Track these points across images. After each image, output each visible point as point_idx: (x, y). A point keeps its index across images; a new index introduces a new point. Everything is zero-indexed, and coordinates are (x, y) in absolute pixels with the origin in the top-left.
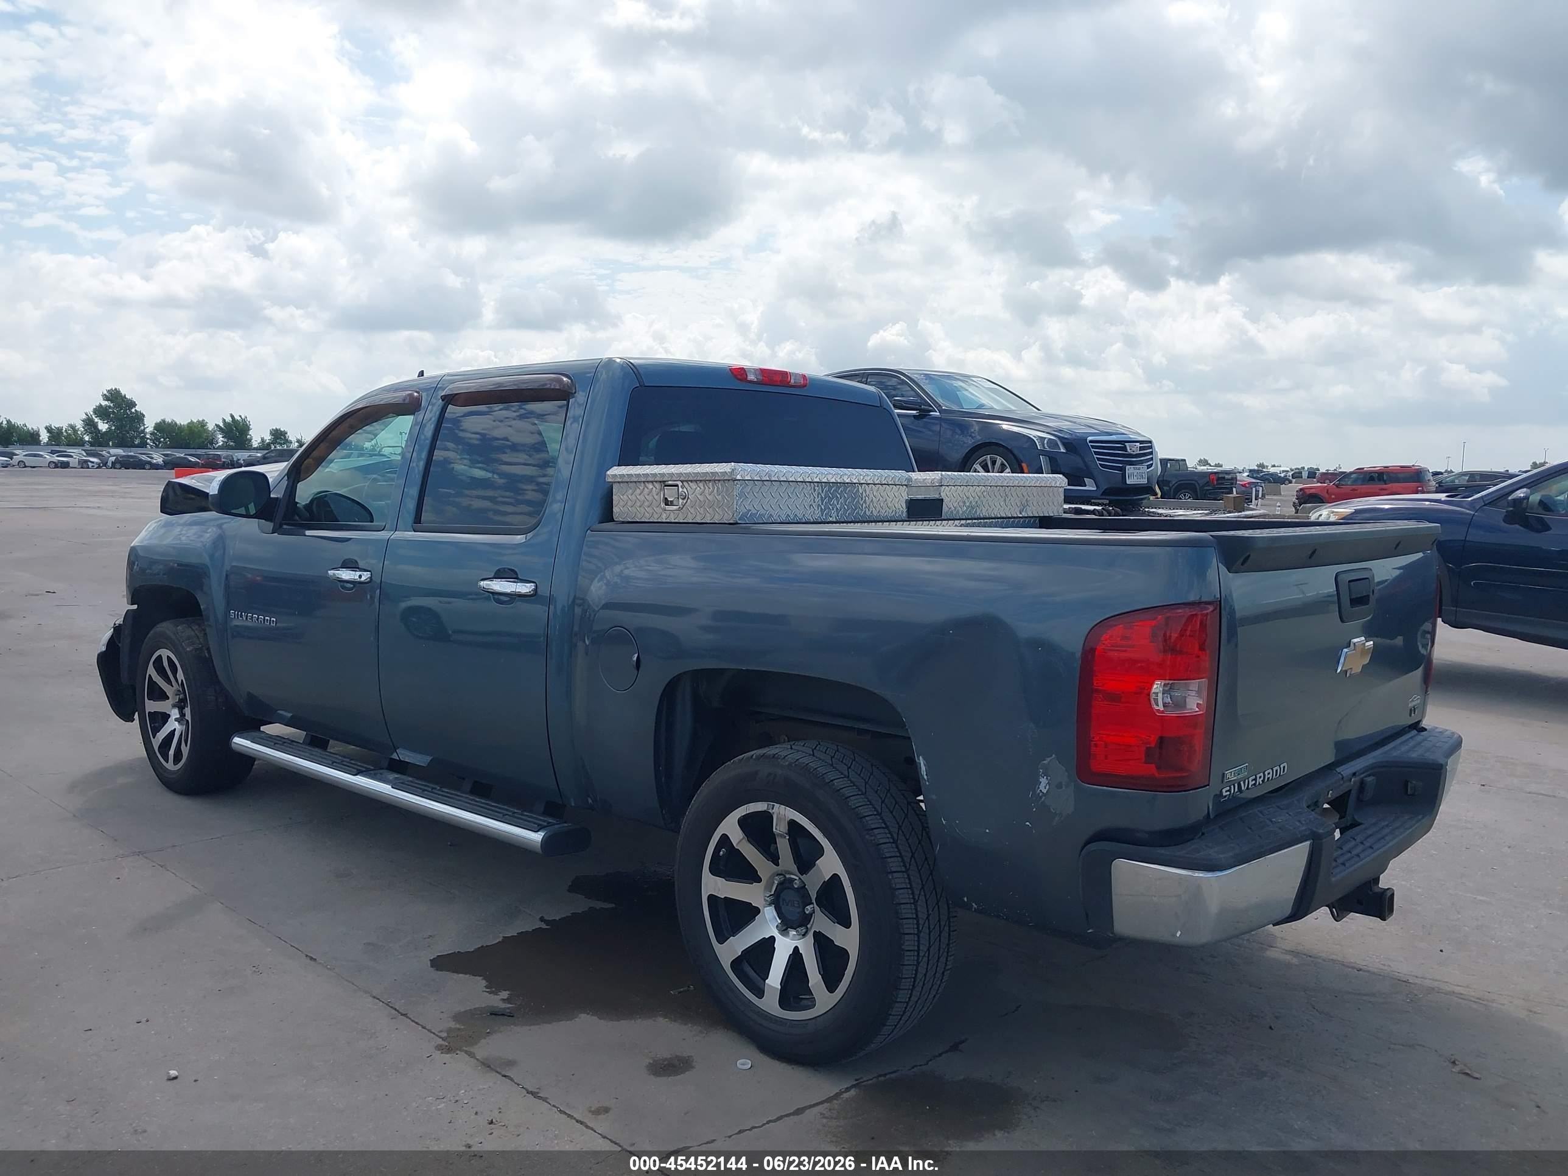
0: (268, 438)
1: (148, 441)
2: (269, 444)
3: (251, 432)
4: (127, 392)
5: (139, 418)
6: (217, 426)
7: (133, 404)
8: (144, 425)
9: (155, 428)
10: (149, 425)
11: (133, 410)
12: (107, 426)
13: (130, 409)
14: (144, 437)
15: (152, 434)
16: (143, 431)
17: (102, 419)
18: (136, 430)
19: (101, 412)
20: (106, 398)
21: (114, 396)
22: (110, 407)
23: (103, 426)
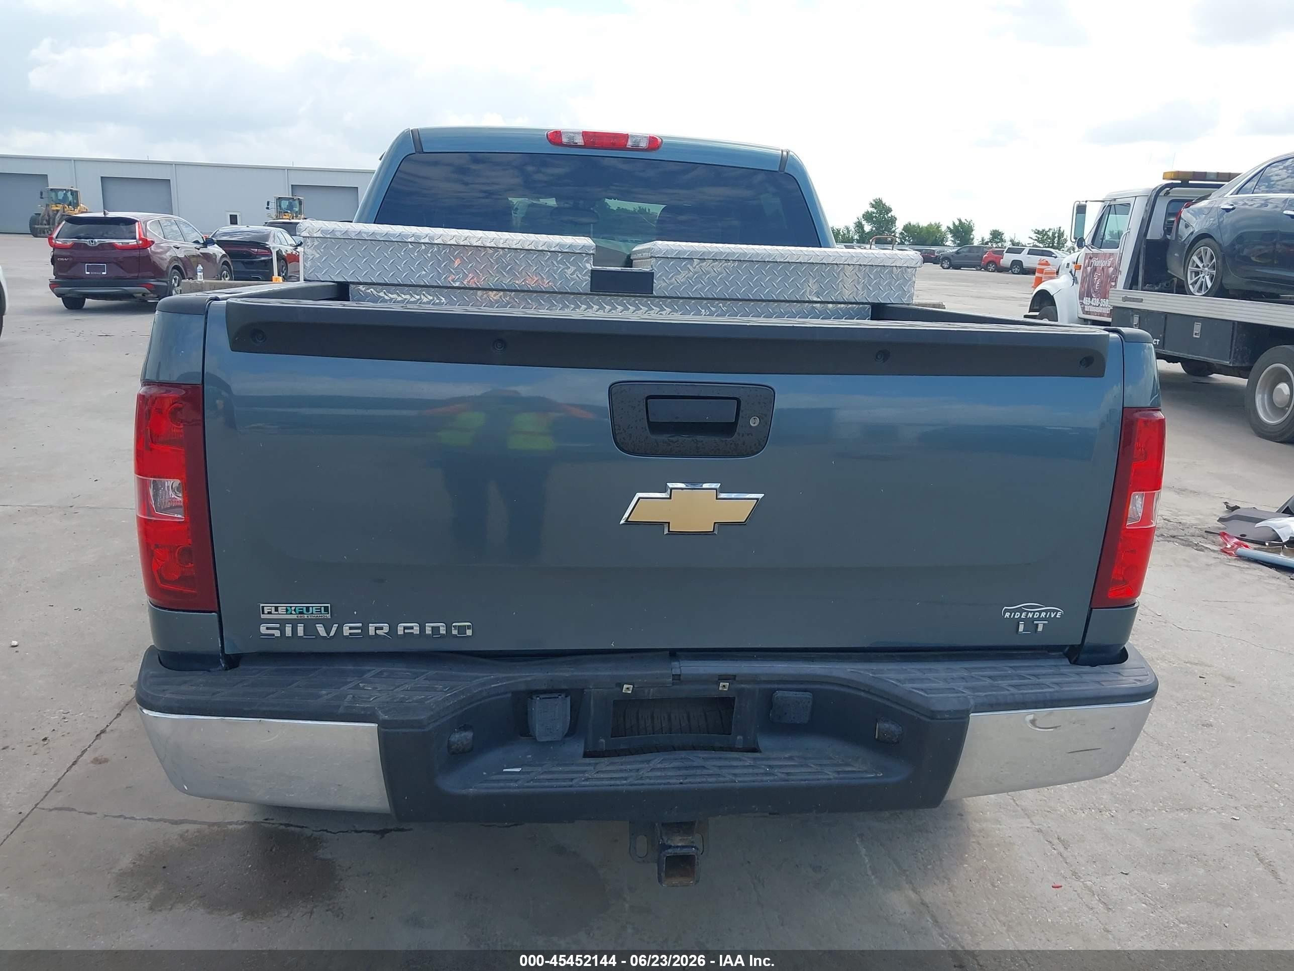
0: (987, 237)
1: (897, 239)
2: (987, 243)
3: (974, 233)
4: (887, 202)
5: (893, 220)
6: (948, 228)
7: (889, 210)
8: (895, 226)
9: (903, 230)
10: (899, 227)
11: (889, 215)
12: (870, 227)
13: (887, 213)
14: (894, 236)
15: (901, 234)
16: (894, 232)
17: (868, 222)
18: (890, 231)
19: (868, 217)
20: (873, 206)
21: (878, 205)
22: (874, 213)
23: (867, 228)
